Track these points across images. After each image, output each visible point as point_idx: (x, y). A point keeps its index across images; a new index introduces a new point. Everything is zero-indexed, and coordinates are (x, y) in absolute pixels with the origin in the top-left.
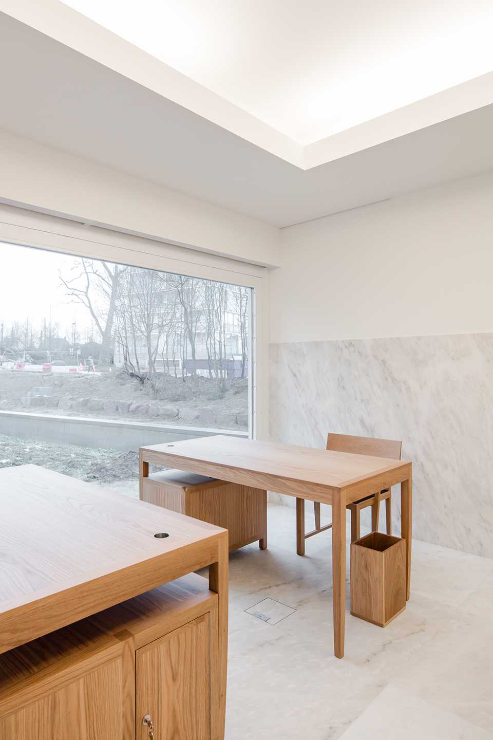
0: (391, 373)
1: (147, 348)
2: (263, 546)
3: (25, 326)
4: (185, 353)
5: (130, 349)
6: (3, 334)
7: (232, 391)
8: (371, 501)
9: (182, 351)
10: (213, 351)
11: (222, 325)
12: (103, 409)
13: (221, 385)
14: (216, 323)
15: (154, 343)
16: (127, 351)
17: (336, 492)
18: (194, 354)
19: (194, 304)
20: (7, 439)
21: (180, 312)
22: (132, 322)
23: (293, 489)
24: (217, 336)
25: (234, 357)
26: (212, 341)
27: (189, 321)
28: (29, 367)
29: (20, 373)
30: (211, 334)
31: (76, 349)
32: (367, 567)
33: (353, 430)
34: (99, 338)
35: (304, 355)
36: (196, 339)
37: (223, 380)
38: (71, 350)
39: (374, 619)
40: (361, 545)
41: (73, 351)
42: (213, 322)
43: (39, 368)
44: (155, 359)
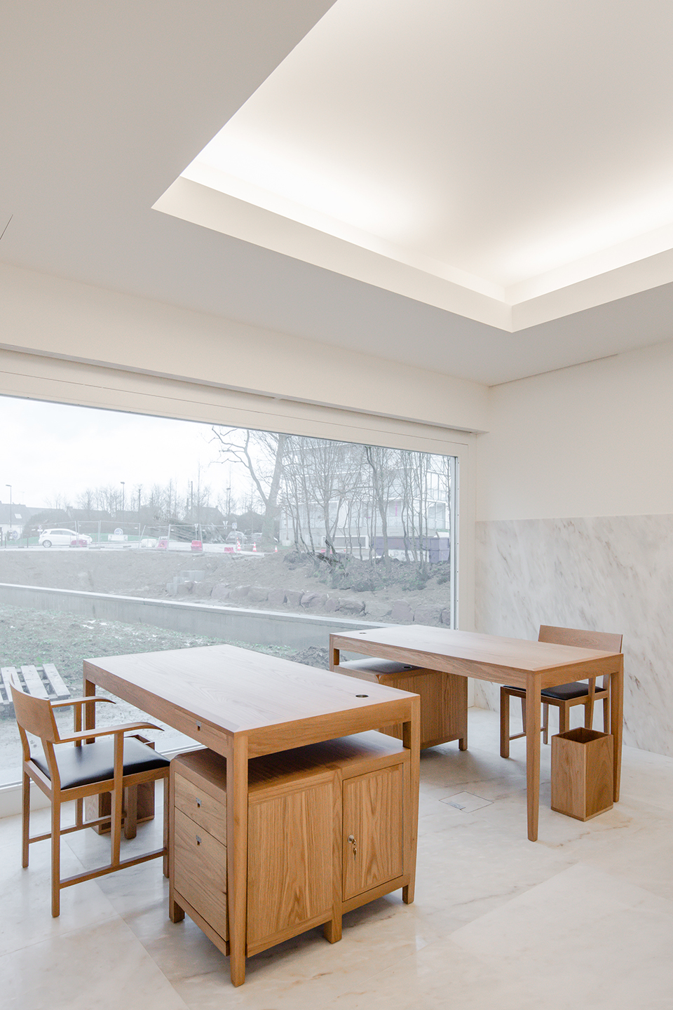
0: (616, 557)
1: (324, 521)
2: (462, 747)
3: (167, 492)
4: (373, 528)
5: (302, 521)
6: (141, 502)
7: (435, 580)
8: (583, 698)
9: (370, 526)
10: (410, 525)
11: (423, 491)
12: (267, 600)
13: (421, 571)
14: (415, 488)
15: (332, 513)
16: (298, 524)
17: (530, 676)
18: (386, 530)
19: (386, 462)
20: (162, 632)
21: (367, 472)
22: (304, 487)
23: (488, 673)
24: (416, 505)
25: (439, 533)
26: (410, 512)
27: (379, 486)
28: (175, 545)
29: (164, 552)
30: (408, 503)
31: (230, 523)
32: (568, 760)
33: (572, 623)
34: (260, 507)
35: (516, 535)
36: (388, 509)
37: (424, 565)
38: (225, 523)
39: (575, 813)
40: (564, 738)
41: (228, 524)
42: (411, 487)
43: (186, 546)
44: (334, 536)
